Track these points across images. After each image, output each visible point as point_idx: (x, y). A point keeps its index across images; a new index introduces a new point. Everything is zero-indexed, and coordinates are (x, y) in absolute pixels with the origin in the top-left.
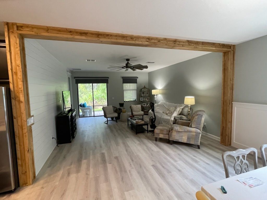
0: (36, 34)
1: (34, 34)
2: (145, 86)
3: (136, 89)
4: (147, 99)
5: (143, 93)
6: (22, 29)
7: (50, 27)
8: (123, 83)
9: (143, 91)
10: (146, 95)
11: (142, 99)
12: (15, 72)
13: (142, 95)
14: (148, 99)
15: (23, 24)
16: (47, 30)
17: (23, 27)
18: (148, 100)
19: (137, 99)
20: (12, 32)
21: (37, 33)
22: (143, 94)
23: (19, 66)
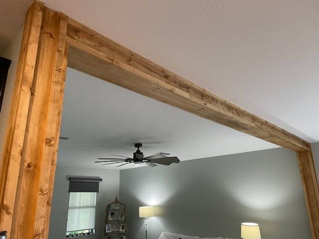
0: (109, 61)
1: (106, 59)
2: (116, 199)
3: (95, 205)
4: (121, 228)
5: (112, 214)
6: (76, 38)
7: (137, 55)
8: (69, 192)
9: (113, 209)
10: (120, 219)
11: (109, 230)
12: (29, 166)
13: (110, 219)
14: (123, 229)
15: (84, 27)
16: (129, 58)
17: (79, 34)
18: (123, 231)
19: (96, 228)
20: (48, 35)
21: (111, 59)
22: (112, 217)
23: (52, 143)
